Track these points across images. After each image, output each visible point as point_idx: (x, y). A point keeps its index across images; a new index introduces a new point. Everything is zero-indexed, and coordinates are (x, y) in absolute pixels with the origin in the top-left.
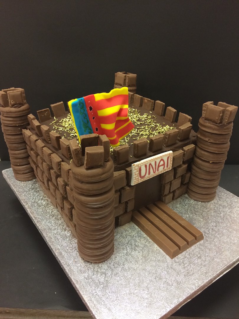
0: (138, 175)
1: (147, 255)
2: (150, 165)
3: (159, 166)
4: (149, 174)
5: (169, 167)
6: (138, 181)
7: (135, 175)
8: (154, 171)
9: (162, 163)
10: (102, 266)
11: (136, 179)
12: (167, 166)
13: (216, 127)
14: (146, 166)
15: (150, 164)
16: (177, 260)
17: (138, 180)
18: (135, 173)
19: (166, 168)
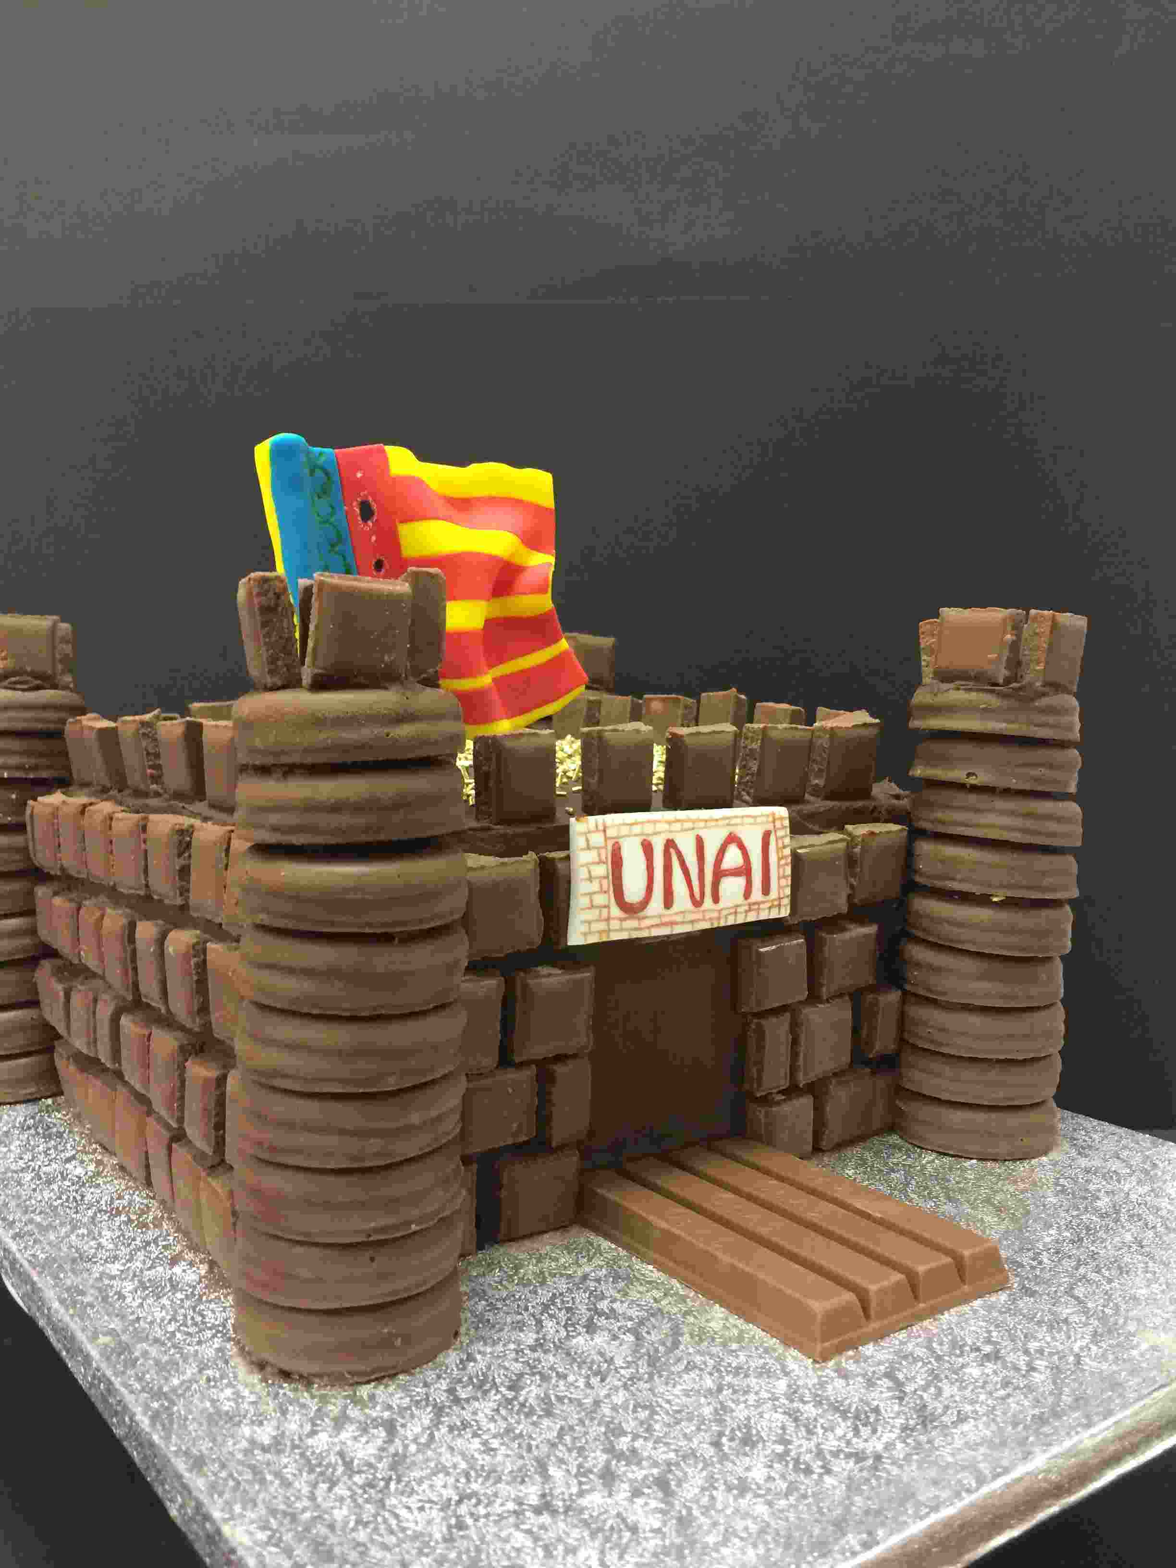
0: (605, 882)
1: (662, 1349)
2: (672, 851)
3: (719, 874)
4: (668, 901)
5: (774, 894)
6: (602, 926)
7: (590, 879)
8: (697, 896)
9: (733, 859)
10: (372, 1397)
11: (592, 907)
12: (766, 890)
13: (994, 701)
14: (648, 848)
15: (670, 844)
16: (851, 1366)
17: (608, 919)
18: (587, 865)
19: (757, 894)
